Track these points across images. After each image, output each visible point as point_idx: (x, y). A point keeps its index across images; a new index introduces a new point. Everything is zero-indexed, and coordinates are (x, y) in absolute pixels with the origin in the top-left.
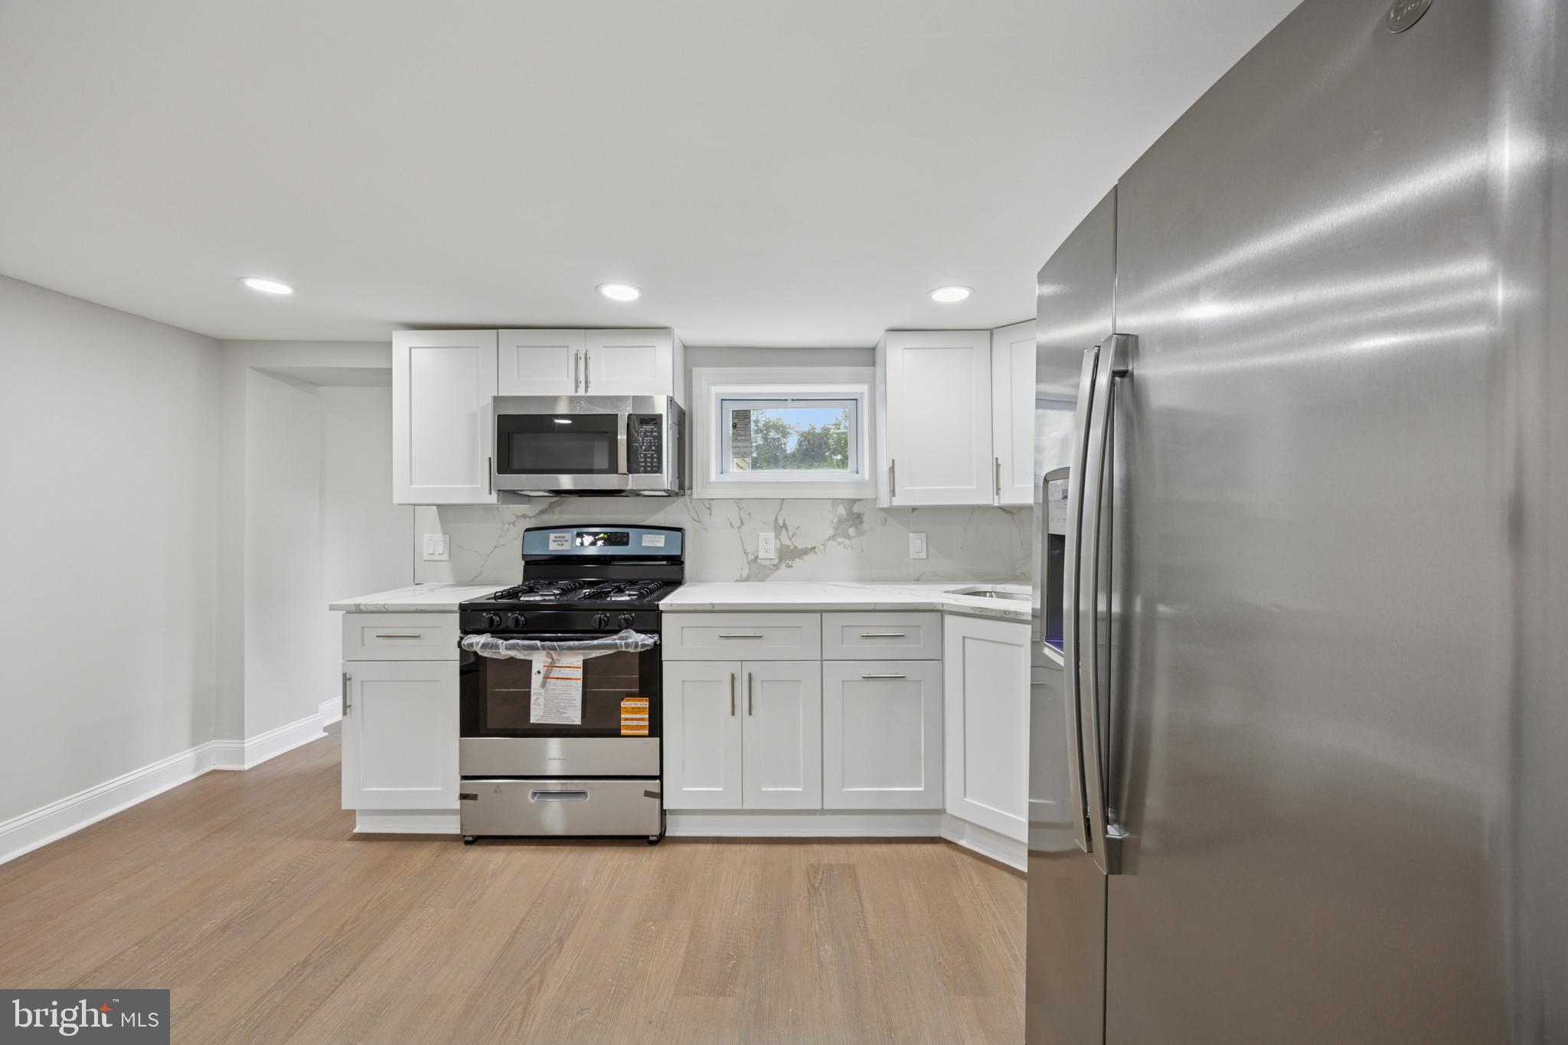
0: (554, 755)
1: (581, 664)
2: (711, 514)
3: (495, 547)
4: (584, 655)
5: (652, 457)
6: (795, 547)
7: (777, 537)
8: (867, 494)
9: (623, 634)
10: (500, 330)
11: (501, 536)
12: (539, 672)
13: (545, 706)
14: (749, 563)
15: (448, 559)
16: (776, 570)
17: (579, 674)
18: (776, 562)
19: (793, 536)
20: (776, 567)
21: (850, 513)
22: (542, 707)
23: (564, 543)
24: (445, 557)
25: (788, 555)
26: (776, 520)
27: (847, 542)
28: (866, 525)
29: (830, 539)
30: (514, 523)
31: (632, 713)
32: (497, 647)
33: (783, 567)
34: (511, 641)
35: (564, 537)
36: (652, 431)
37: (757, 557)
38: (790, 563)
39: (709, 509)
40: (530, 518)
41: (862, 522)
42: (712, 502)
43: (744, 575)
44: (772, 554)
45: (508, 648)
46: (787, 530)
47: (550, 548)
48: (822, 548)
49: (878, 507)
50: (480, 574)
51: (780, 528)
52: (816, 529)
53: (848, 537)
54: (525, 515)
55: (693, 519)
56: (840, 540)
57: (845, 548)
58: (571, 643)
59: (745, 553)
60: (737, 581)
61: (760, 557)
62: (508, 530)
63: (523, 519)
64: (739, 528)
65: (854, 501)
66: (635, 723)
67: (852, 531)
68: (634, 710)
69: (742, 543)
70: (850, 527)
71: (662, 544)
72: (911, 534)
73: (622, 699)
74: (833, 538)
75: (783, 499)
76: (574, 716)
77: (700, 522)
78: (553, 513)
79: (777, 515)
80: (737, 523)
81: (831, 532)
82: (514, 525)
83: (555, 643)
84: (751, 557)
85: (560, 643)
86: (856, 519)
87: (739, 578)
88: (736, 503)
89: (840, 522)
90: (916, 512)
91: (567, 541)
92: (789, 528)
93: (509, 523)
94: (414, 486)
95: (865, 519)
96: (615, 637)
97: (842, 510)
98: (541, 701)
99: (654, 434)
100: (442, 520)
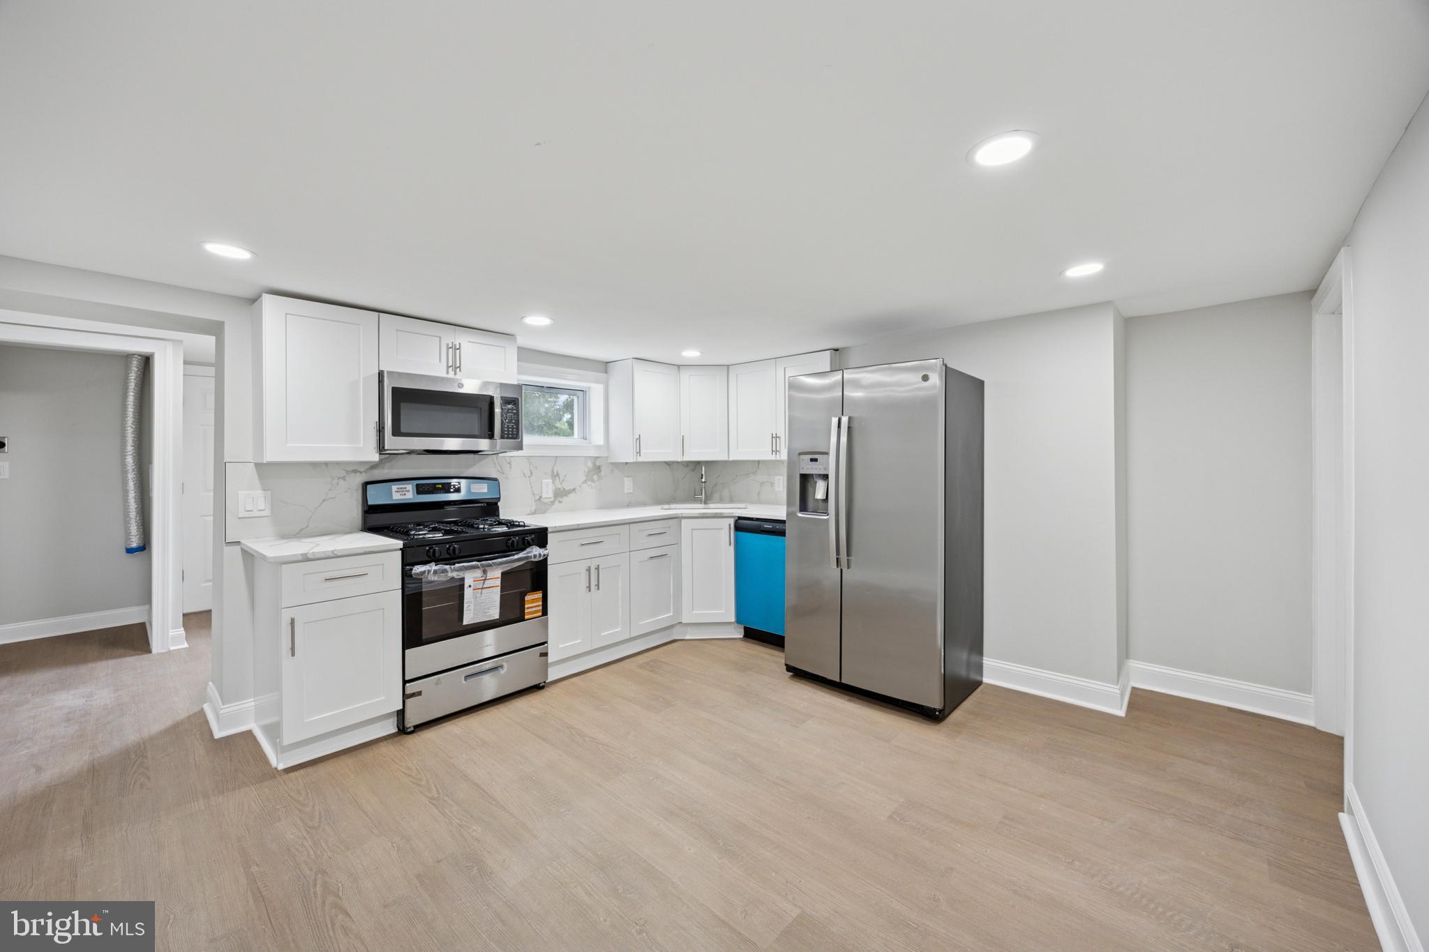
0: (489, 642)
1: (500, 575)
2: (511, 467)
3: (324, 501)
4: (502, 568)
5: (513, 428)
6: (564, 489)
7: (553, 483)
8: (603, 454)
9: (528, 550)
10: (381, 314)
11: (330, 490)
12: (470, 586)
13: (474, 610)
14: (535, 501)
15: (269, 514)
16: (553, 505)
17: (498, 582)
18: (552, 499)
19: (563, 481)
20: (553, 503)
21: (594, 464)
22: (472, 611)
23: (406, 493)
24: (267, 513)
25: (560, 494)
26: (553, 471)
27: (593, 484)
28: (603, 473)
29: (584, 483)
30: (344, 478)
31: (532, 603)
32: (445, 571)
33: (557, 502)
34: (457, 565)
35: (406, 488)
36: (512, 409)
37: (541, 497)
38: (561, 500)
39: (510, 463)
40: (361, 472)
41: (600, 471)
42: (512, 459)
43: (533, 511)
44: (551, 495)
45: (452, 571)
46: (559, 477)
47: (394, 498)
48: (579, 488)
49: (609, 461)
50: (307, 527)
51: (555, 476)
52: (575, 476)
53: (593, 481)
54: (356, 470)
55: (499, 471)
56: (589, 483)
57: (592, 488)
58: (500, 560)
59: (533, 494)
60: (528, 514)
61: (543, 497)
62: (338, 484)
63: (353, 474)
64: (529, 477)
65: (597, 458)
66: (534, 609)
67: (595, 477)
68: (533, 601)
69: (532, 487)
70: (594, 475)
71: (486, 491)
72: (626, 479)
73: (526, 595)
74: (585, 482)
75: (557, 457)
76: (495, 614)
77: (503, 473)
78: (383, 468)
79: (553, 468)
80: (528, 474)
81: (584, 478)
82: (344, 480)
83: (490, 562)
84: (537, 497)
85: (493, 561)
86: (598, 469)
87: (529, 512)
88: (528, 459)
89: (589, 472)
90: (628, 465)
91: (408, 491)
92: (561, 476)
93: (339, 478)
94: (288, 445)
95: (602, 469)
96: (524, 552)
97: (590, 464)
98: (472, 607)
99: (514, 411)
100: (261, 477)
